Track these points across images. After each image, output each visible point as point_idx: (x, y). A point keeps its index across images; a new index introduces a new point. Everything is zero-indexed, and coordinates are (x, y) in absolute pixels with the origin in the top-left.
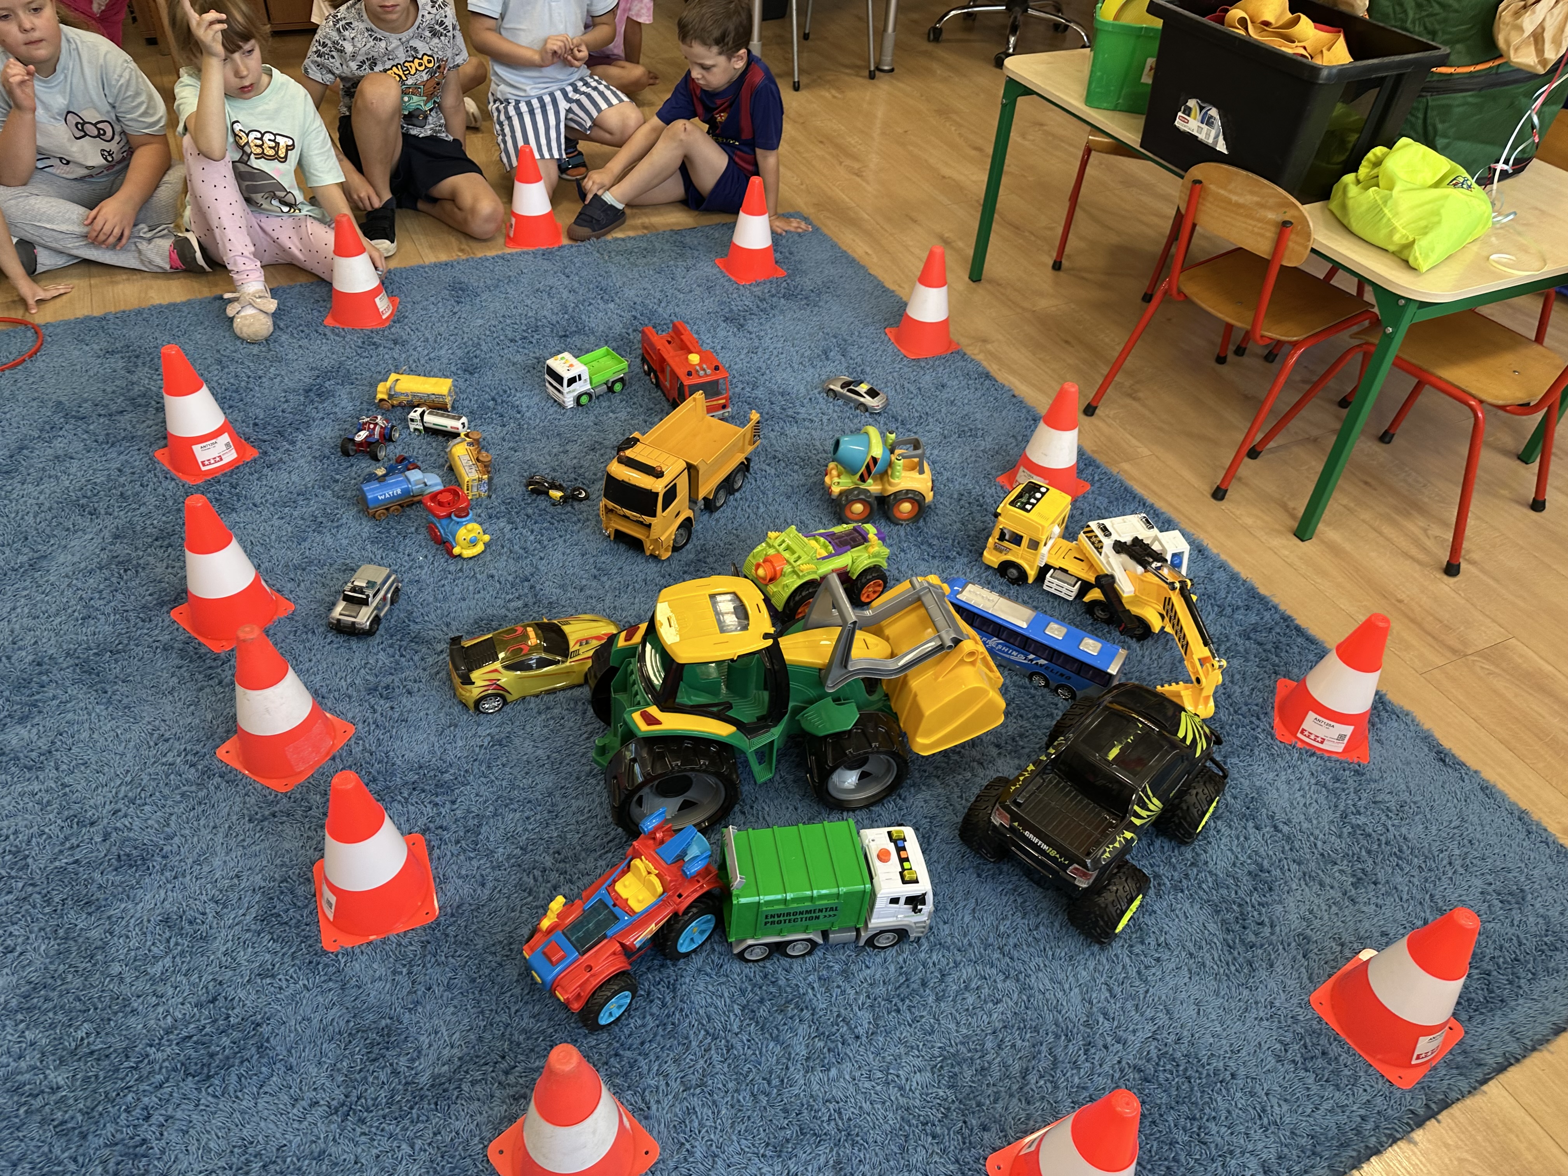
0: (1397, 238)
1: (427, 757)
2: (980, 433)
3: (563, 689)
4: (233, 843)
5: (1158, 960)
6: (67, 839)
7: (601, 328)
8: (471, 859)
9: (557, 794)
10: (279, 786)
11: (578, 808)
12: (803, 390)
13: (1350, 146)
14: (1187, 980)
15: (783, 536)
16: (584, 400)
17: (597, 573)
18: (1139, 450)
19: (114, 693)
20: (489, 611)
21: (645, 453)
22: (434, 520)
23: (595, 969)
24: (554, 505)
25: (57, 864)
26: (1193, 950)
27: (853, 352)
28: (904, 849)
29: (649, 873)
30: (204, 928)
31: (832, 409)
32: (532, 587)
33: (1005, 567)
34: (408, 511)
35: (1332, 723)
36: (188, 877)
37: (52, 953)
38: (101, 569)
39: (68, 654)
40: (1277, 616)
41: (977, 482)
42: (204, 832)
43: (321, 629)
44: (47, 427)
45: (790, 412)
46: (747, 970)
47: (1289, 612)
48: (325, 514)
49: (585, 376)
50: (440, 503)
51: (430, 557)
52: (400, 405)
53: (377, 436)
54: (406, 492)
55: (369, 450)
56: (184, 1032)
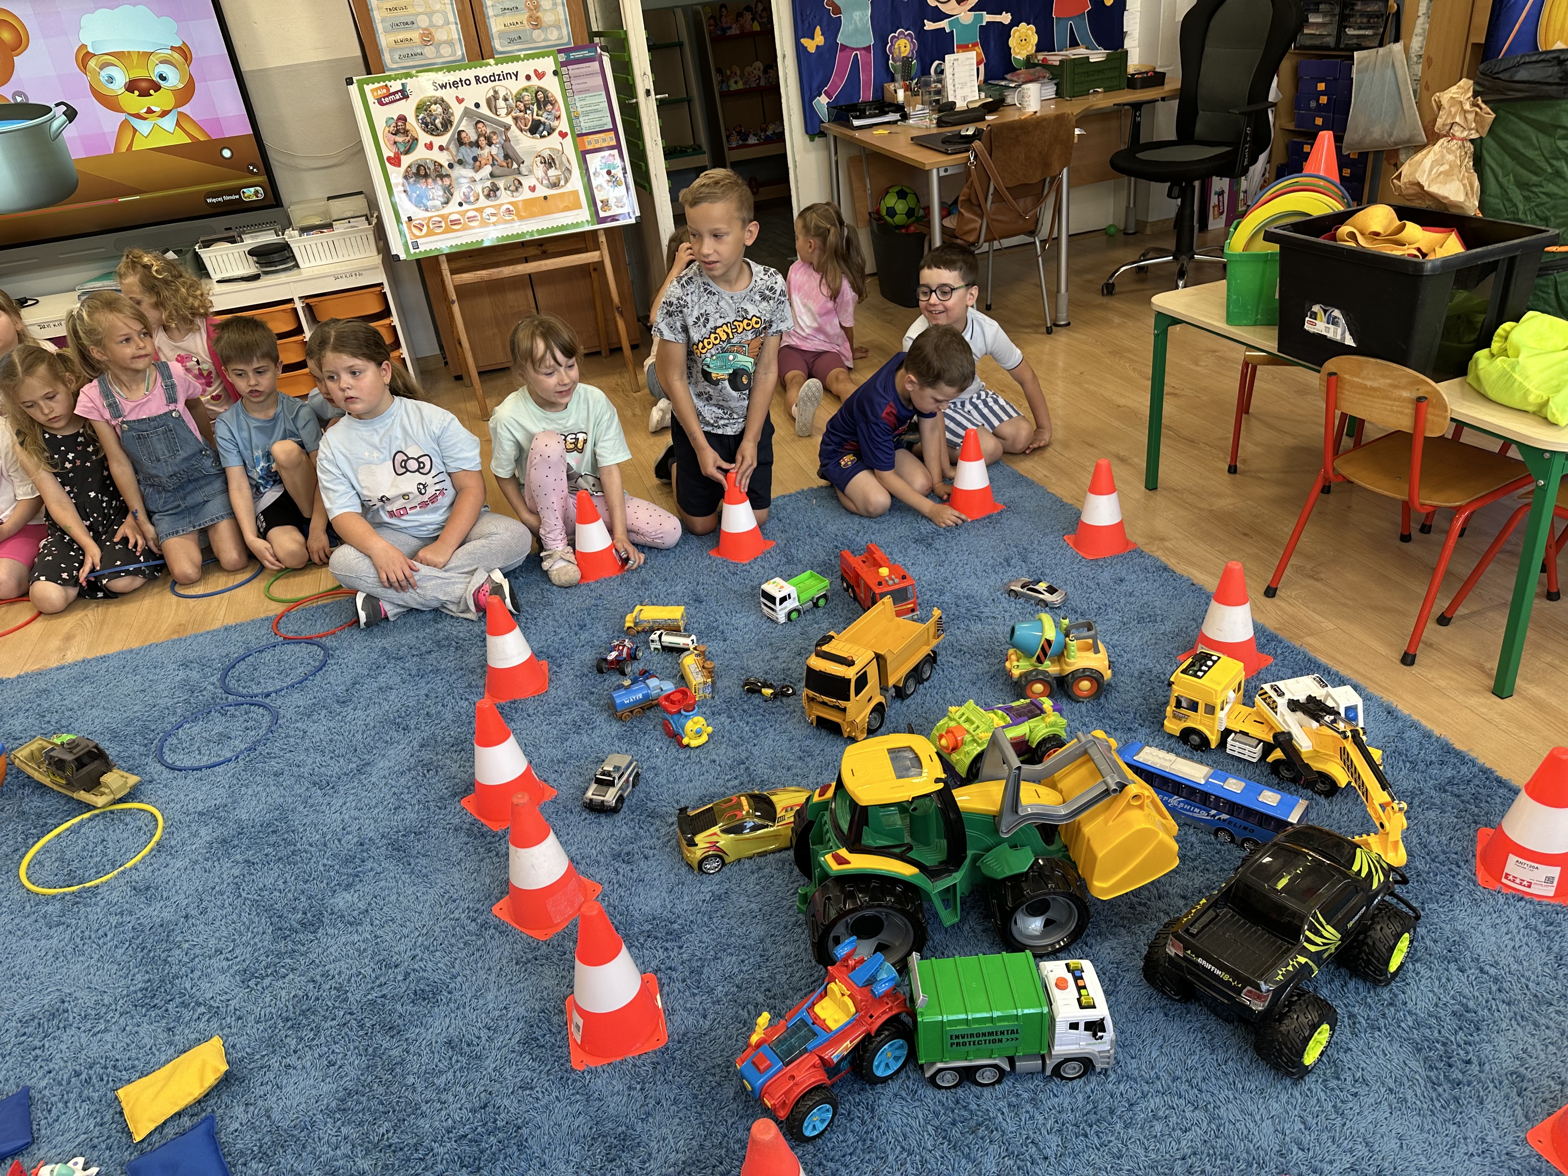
0: (1532, 398)
1: (659, 911)
2: (1159, 619)
3: (773, 852)
4: (502, 981)
5: (1355, 1095)
6: (377, 978)
7: (808, 557)
8: (694, 995)
9: (768, 941)
10: (540, 935)
11: (786, 953)
12: (986, 592)
13: (1479, 325)
14: (1387, 1114)
15: (963, 709)
16: (794, 615)
17: (802, 755)
18: (1323, 625)
19: (416, 865)
20: (711, 790)
21: (839, 647)
22: (668, 716)
23: (797, 1079)
24: (766, 701)
25: (369, 997)
26: (1392, 1086)
27: (1034, 557)
28: (1081, 978)
29: (843, 995)
30: (477, 1049)
31: (1014, 607)
32: (747, 768)
33: (1187, 734)
34: (648, 713)
35: (1536, 865)
36: (468, 1009)
37: (364, 1066)
38: (409, 770)
39: (383, 836)
40: (1475, 769)
41: (1158, 661)
42: (481, 972)
43: (577, 809)
44: (374, 667)
45: (975, 612)
46: (940, 1095)
47: (1488, 765)
48: (583, 719)
49: (794, 595)
50: (673, 702)
51: (664, 748)
52: (643, 631)
53: (625, 655)
54: (646, 696)
55: (618, 667)
56: (461, 1133)
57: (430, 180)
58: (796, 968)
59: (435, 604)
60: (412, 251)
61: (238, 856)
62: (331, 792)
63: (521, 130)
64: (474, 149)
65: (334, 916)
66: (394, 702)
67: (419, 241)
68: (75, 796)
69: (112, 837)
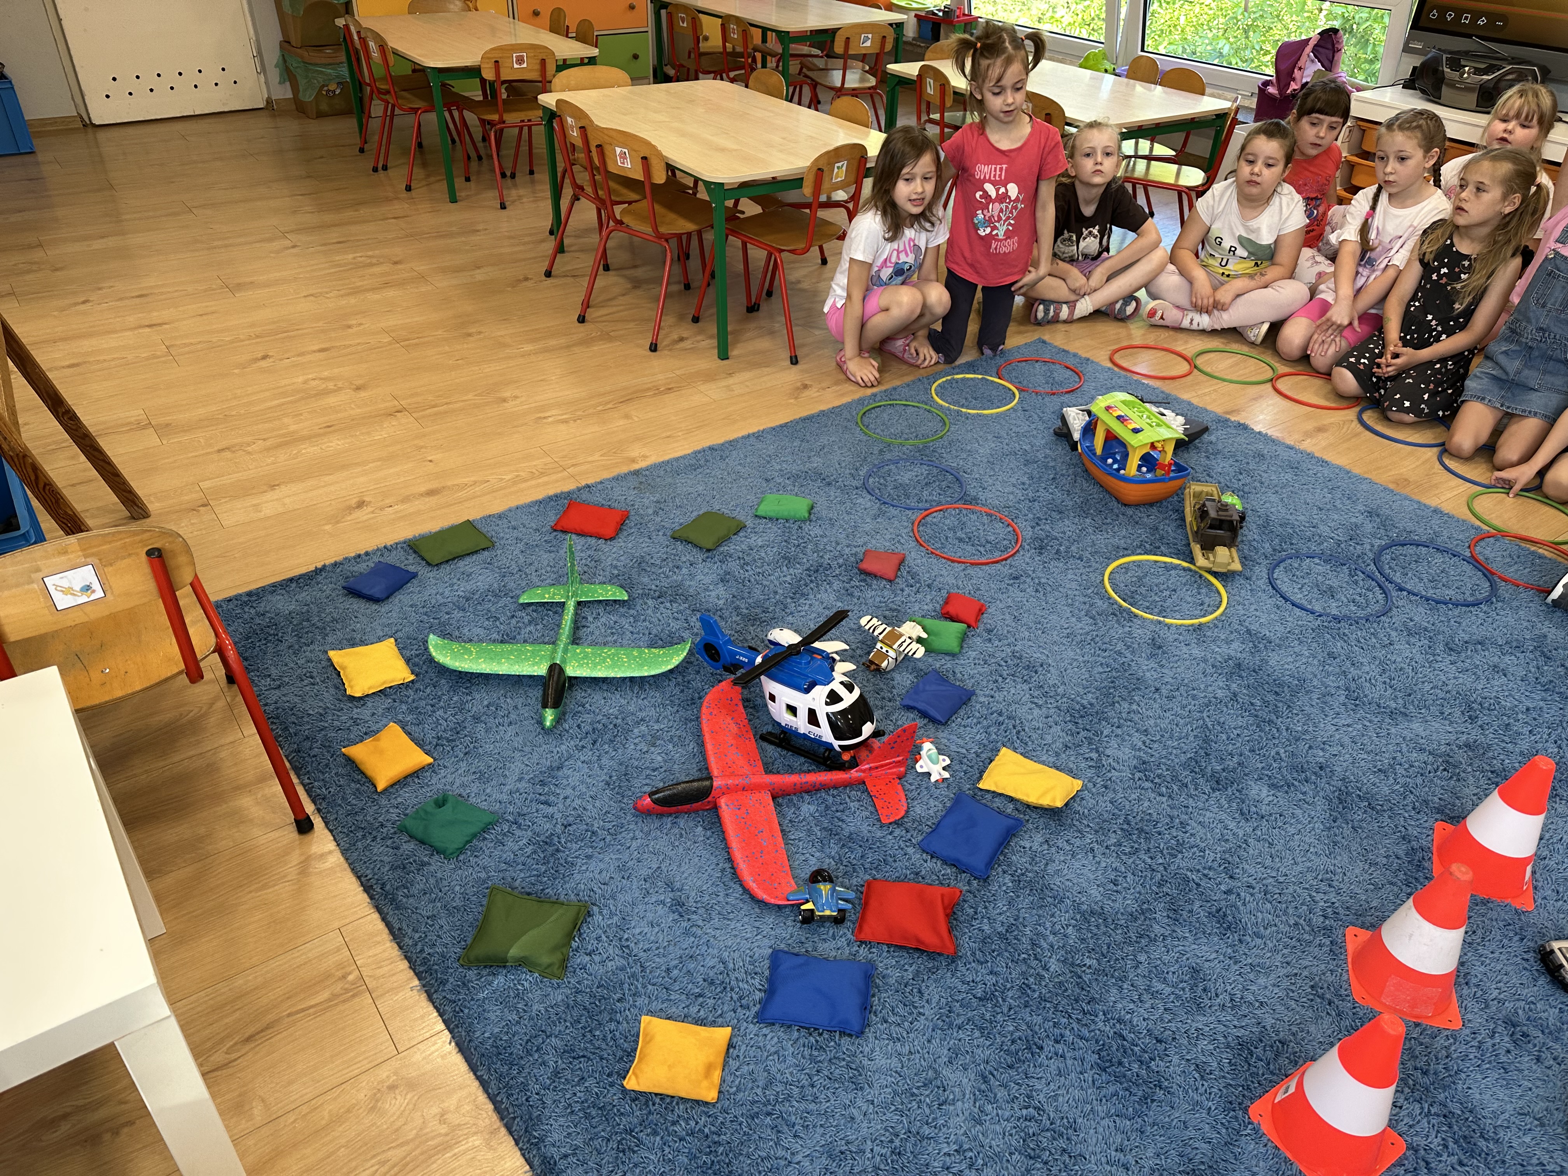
1: (1486, 1113)
6: (1210, 868)
19: (1339, 827)
25: (1189, 874)
30: (1207, 1001)
38: (1431, 754)
56: (1124, 1033)
61: (1234, 685)
65: (1238, 794)
66: (1492, 687)
68: (1192, 544)
69: (1181, 593)
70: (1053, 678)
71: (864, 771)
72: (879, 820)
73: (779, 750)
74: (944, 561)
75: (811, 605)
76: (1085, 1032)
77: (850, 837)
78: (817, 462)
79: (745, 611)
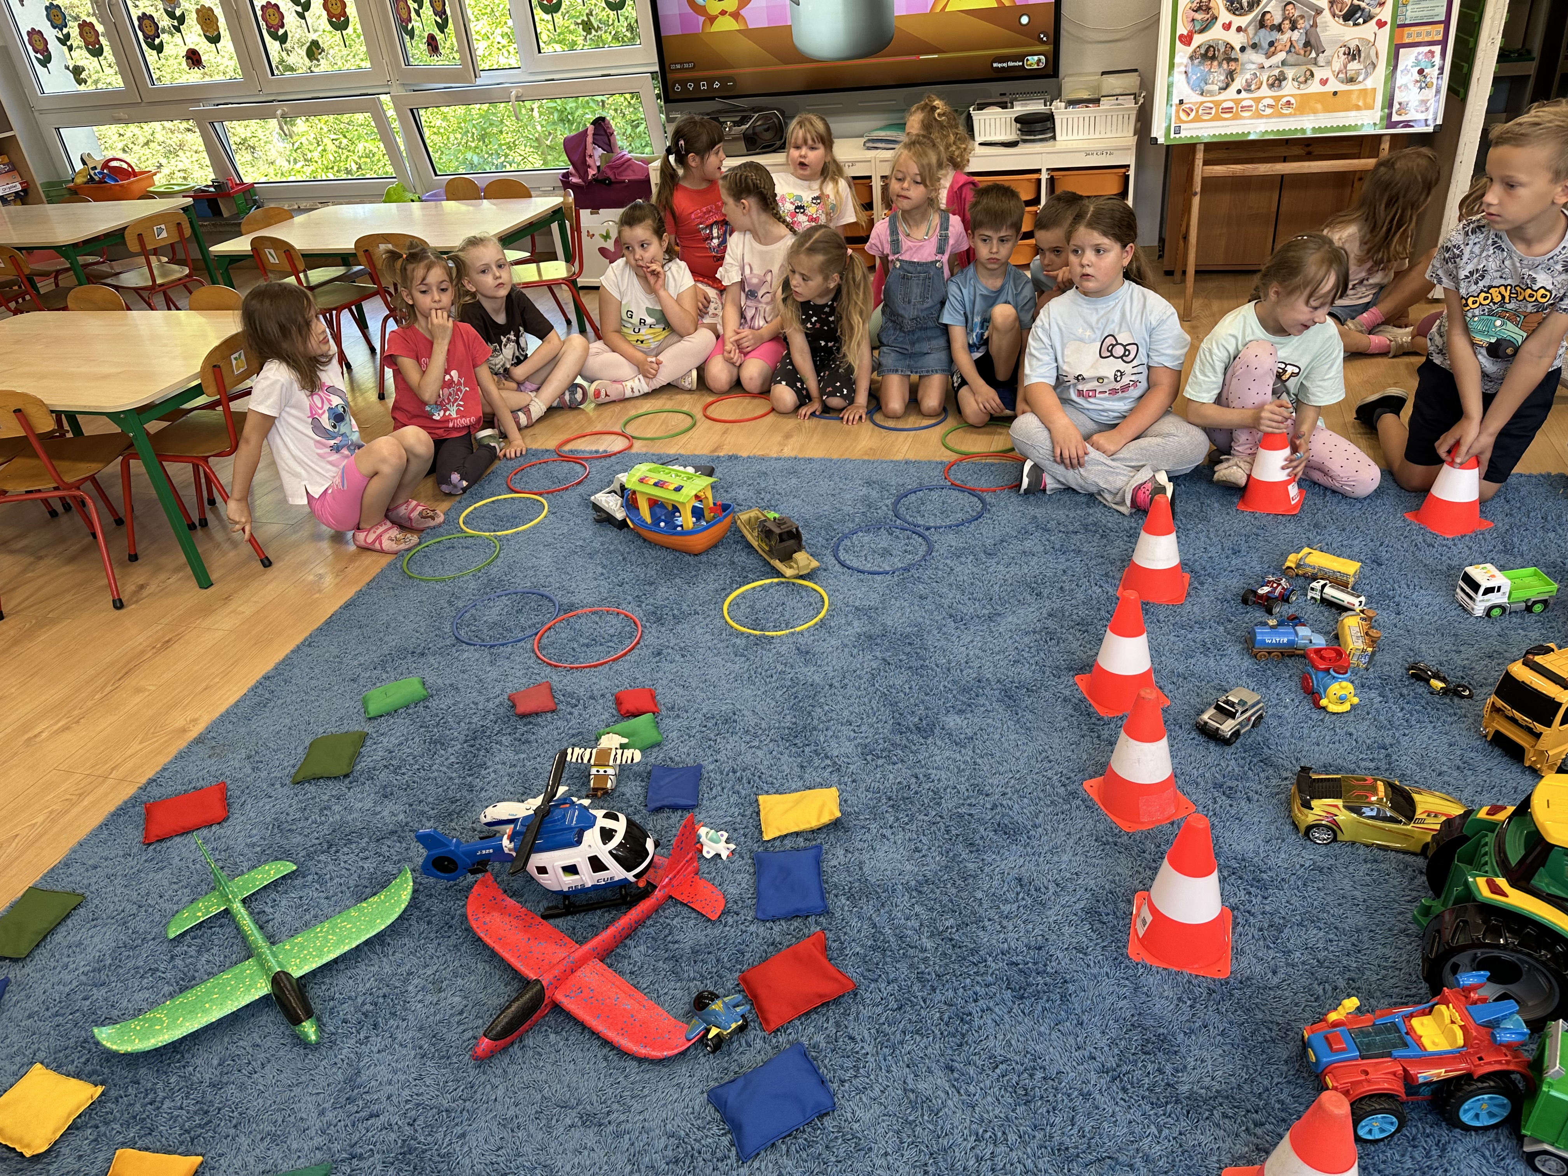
1: (1251, 855)
3: (1397, 851)
4: (1079, 850)
6: (969, 797)
7: (1534, 553)
8: (1268, 947)
9: (1365, 933)
10: (1124, 826)
11: (1383, 954)
16: (1497, 612)
17: (1462, 766)
19: (1023, 716)
20: (1340, 761)
21: (1558, 663)
22: (1312, 671)
23: (1371, 1077)
24: (1432, 693)
25: (959, 810)
29: (1453, 1022)
30: (1044, 897)
32: (1388, 755)
34: (1287, 660)
36: (1042, 859)
37: (942, 865)
38: (1034, 632)
39: (999, 681)
42: (1061, 833)
43: (1188, 726)
44: (1023, 531)
48: (1213, 643)
49: (1506, 589)
50: (1322, 658)
51: (1297, 702)
52: (1304, 575)
53: (1277, 593)
54: (1291, 643)
55: (1267, 604)
56: (1014, 959)
57: (1215, 63)
58: (1392, 974)
59: (1094, 489)
60: (1172, 136)
61: (879, 653)
62: (963, 627)
63: (1334, 16)
64: (1274, 33)
65: (944, 732)
66: (1032, 567)
67: (1183, 126)
68: (772, 562)
69: (790, 603)
70: (752, 720)
71: (664, 887)
72: (709, 920)
73: (569, 917)
74: (587, 670)
75: (494, 771)
76: (990, 979)
77: (695, 952)
78: (393, 641)
79: (431, 812)
